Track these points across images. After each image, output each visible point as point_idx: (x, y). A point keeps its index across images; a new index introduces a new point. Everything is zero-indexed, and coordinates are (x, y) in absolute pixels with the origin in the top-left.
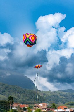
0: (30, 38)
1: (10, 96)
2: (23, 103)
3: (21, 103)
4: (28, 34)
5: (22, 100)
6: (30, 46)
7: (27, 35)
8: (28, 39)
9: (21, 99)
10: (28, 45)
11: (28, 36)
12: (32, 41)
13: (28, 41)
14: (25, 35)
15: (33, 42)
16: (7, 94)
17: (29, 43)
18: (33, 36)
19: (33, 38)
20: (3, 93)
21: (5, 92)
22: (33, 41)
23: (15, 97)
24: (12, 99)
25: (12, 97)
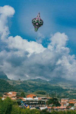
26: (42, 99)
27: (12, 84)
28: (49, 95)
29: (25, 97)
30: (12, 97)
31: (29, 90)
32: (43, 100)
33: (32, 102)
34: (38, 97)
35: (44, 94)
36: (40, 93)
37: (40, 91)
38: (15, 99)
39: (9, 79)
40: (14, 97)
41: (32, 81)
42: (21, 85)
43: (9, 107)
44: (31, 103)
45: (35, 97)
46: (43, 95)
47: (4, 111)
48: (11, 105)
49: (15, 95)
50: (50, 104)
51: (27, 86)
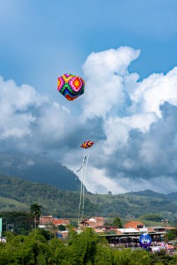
0: (72, 84)
1: (34, 203)
2: (59, 217)
3: (54, 216)
4: (67, 77)
5: (57, 211)
6: (72, 99)
7: (64, 78)
8: (66, 86)
9: (55, 210)
10: (67, 97)
11: (67, 80)
12: (75, 88)
13: (66, 88)
14: (62, 78)
15: (77, 91)
16: (28, 199)
17: (70, 93)
18: (77, 79)
19: (77, 83)
20: (22, 198)
21: (24, 195)
22: (77, 88)
23: (45, 206)
24: (39, 209)
25: (38, 205)
26: (156, 230)
27: (95, 203)
28: (169, 222)
29: (121, 227)
30: (96, 228)
31: (129, 212)
32: (157, 233)
33: (136, 236)
34: (146, 226)
35: (158, 219)
36: (151, 219)
37: (151, 214)
38: (101, 231)
39: (90, 193)
40: (101, 227)
41: (135, 196)
42: (113, 203)
43: (90, 246)
44: (133, 238)
45: (141, 227)
46: (157, 223)
47: (80, 256)
48: (93, 243)
49: (101, 224)
50: (171, 240)
51: (125, 205)
